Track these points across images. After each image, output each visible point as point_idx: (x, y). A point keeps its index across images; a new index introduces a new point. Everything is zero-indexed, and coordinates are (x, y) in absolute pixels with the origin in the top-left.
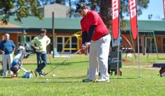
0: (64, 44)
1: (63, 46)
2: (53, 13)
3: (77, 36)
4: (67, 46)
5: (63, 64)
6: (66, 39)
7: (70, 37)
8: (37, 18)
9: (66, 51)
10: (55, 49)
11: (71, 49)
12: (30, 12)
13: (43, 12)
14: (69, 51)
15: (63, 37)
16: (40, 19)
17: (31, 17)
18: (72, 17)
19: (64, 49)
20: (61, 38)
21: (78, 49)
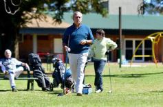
0: (134, 49)
1: (134, 52)
2: (120, 8)
4: (139, 52)
5: (132, 76)
6: (137, 43)
7: (143, 41)
8: (99, 16)
9: (137, 58)
10: (123, 57)
11: (143, 56)
12: (90, 7)
13: (107, 7)
14: (141, 58)
15: (134, 40)
16: (103, 15)
17: (91, 14)
18: (146, 13)
19: (135, 56)
21: (154, 55)
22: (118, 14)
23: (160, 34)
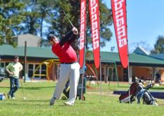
0: (34, 70)
1: (34, 72)
2: (26, 42)
3: (46, 63)
4: (38, 72)
5: (33, 88)
6: (37, 66)
7: (40, 65)
8: (12, 47)
9: (36, 77)
11: (40, 75)
12: (5, 41)
13: (17, 41)
14: (38, 77)
15: (34, 64)
16: (14, 47)
17: (6, 45)
18: (43, 47)
19: (34, 75)
20: (32, 65)
21: (47, 75)
22: (24, 46)
23: (52, 61)
